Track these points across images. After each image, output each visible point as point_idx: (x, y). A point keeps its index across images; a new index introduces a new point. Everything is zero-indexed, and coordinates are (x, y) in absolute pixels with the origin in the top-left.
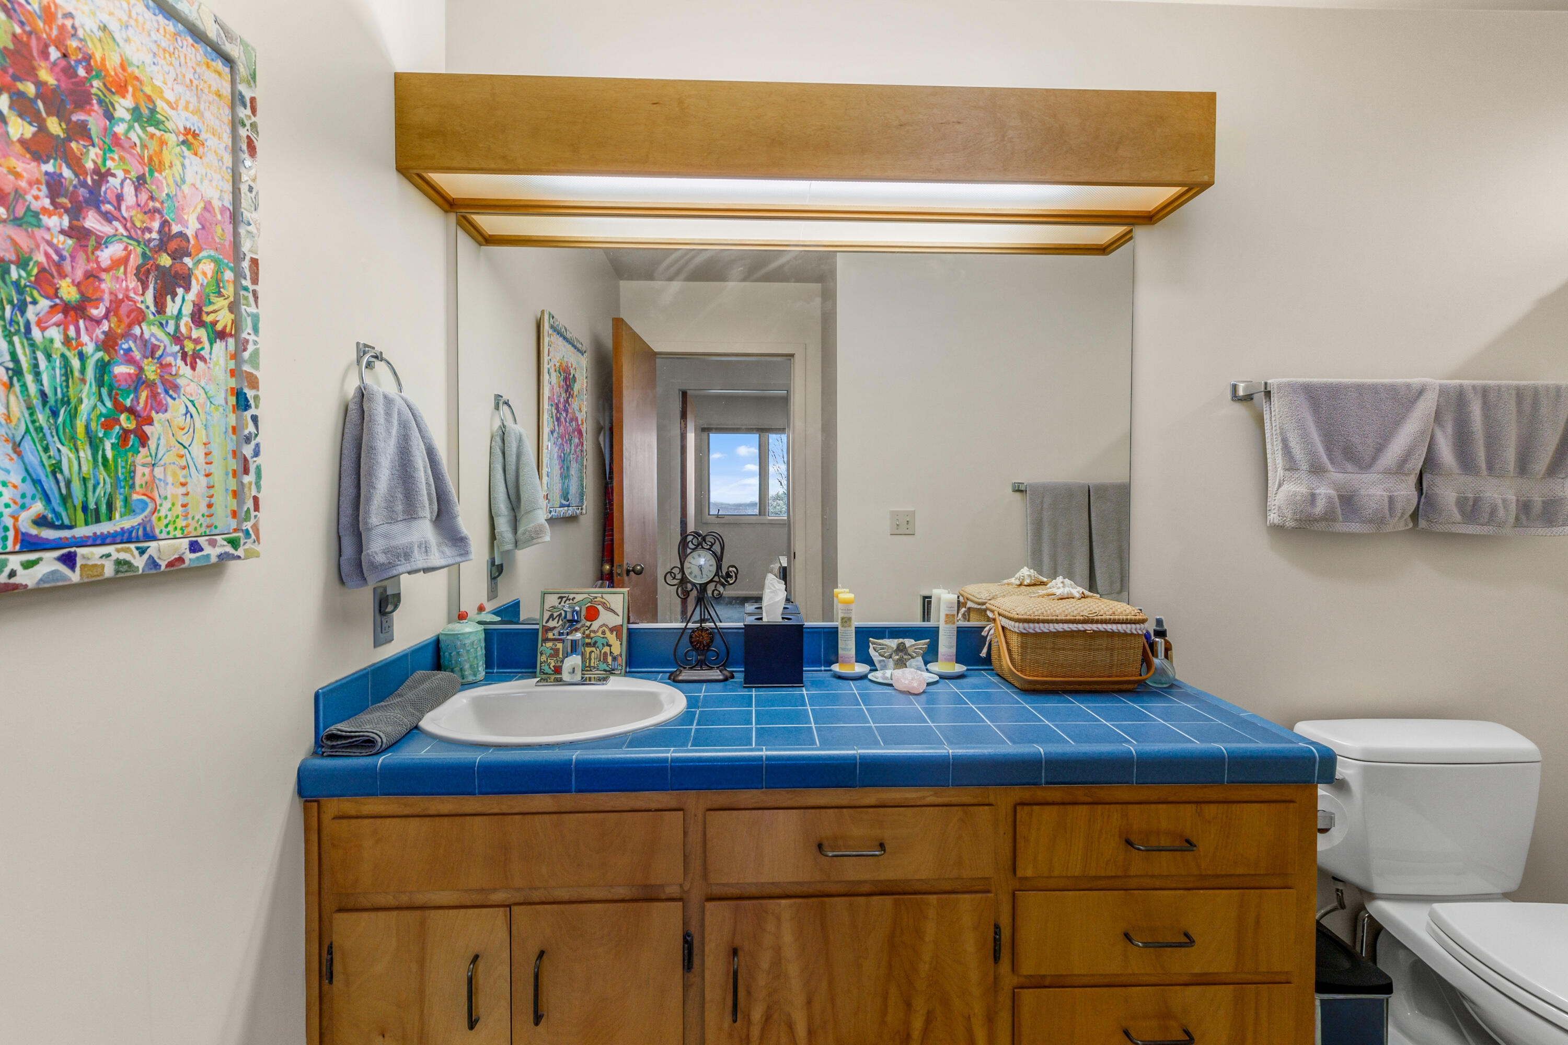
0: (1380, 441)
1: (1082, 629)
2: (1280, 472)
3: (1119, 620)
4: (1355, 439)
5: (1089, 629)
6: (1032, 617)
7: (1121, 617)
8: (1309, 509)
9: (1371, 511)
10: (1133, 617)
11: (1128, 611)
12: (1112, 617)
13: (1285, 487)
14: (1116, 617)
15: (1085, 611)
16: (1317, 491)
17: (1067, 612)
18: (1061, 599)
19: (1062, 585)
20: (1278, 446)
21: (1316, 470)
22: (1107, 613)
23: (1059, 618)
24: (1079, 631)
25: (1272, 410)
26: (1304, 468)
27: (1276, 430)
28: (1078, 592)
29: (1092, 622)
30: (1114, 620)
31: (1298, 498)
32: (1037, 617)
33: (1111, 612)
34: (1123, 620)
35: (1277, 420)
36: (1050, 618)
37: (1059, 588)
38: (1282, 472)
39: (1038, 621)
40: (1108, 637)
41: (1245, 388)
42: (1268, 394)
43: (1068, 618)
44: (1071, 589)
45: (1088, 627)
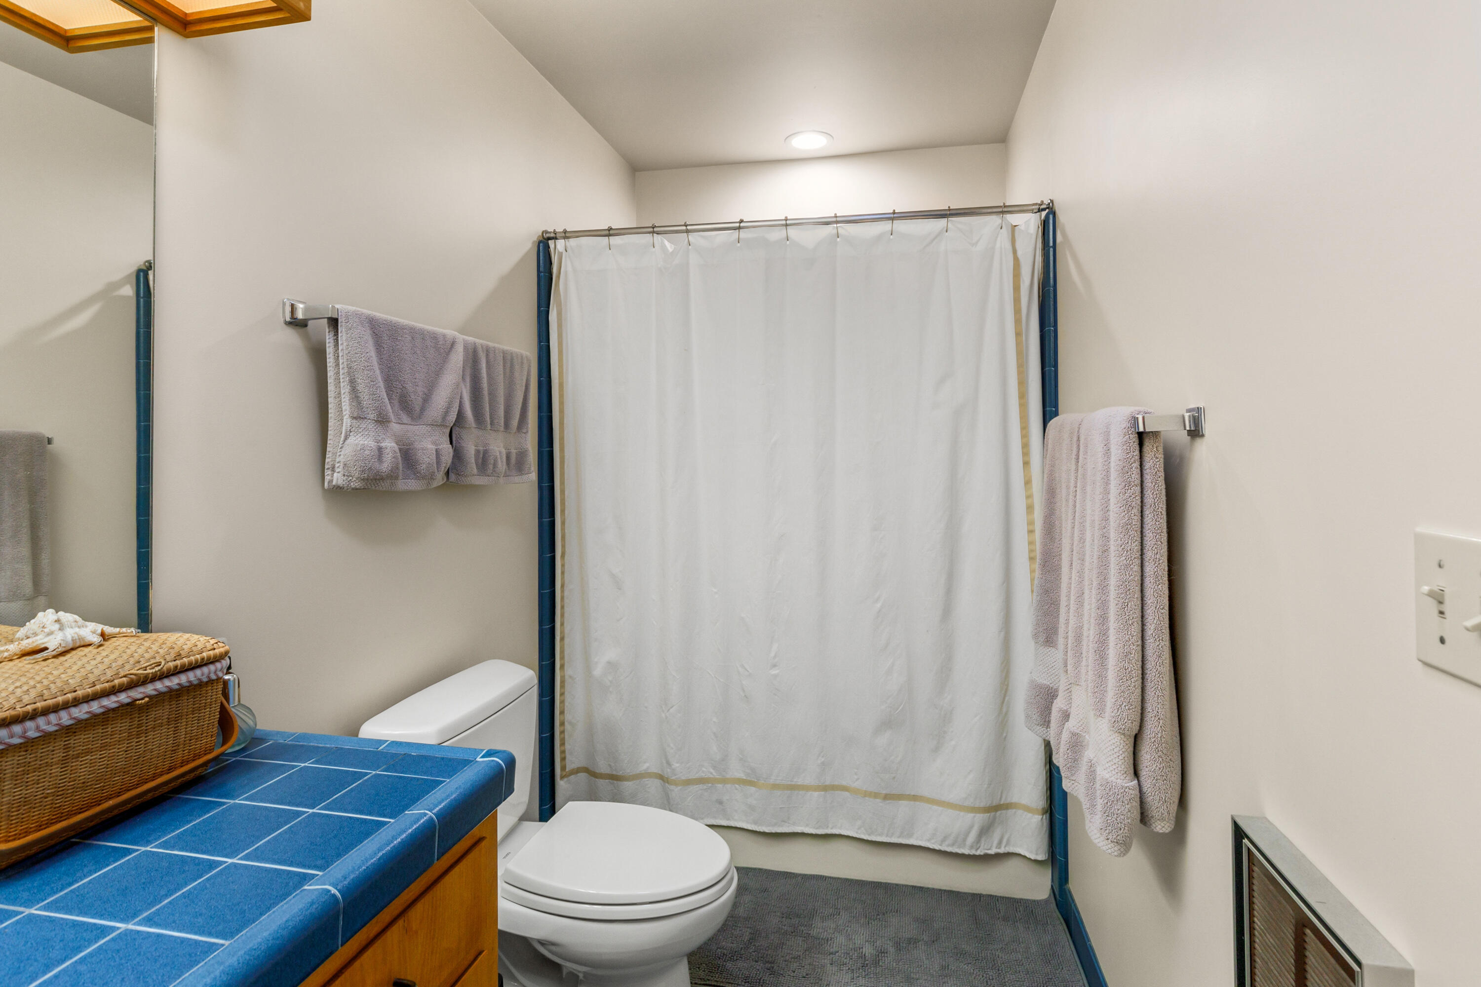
0: (426, 391)
1: (128, 700)
2: (347, 421)
3: (190, 663)
4: (409, 387)
5: (140, 696)
6: (19, 710)
7: (192, 658)
8: (377, 465)
9: (424, 466)
10: (211, 653)
11: (200, 646)
12: (178, 662)
13: (352, 440)
14: (185, 660)
15: (127, 667)
16: (383, 445)
17: (92, 678)
18: (63, 653)
19: (57, 626)
20: (345, 389)
21: (382, 421)
22: (168, 658)
23: (80, 693)
24: (123, 706)
25: (340, 342)
26: (372, 416)
27: (343, 368)
28: (94, 632)
29: (144, 681)
30: (183, 666)
31: (367, 452)
32: (30, 708)
33: (173, 655)
34: (197, 661)
35: (345, 356)
36: (60, 699)
37: (51, 633)
38: (349, 420)
39: (33, 715)
40: (170, 699)
41: (306, 310)
42: (334, 322)
43: (98, 687)
44: (77, 630)
45: (136, 693)
